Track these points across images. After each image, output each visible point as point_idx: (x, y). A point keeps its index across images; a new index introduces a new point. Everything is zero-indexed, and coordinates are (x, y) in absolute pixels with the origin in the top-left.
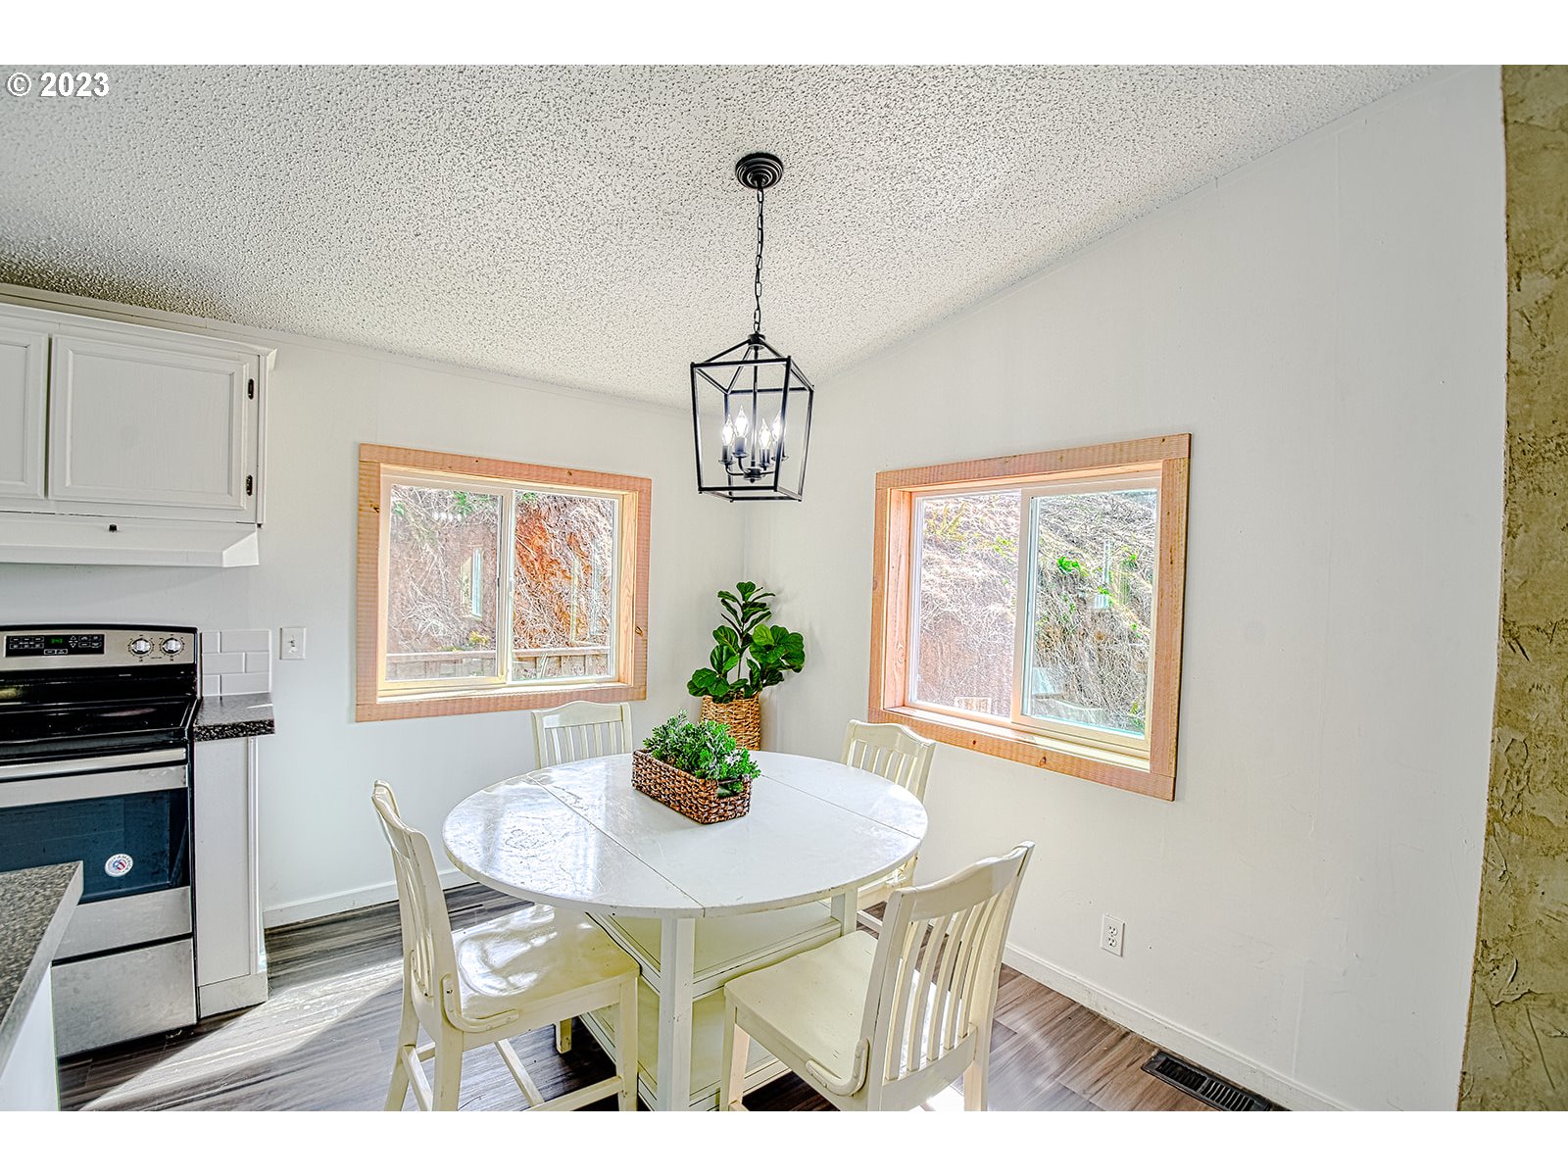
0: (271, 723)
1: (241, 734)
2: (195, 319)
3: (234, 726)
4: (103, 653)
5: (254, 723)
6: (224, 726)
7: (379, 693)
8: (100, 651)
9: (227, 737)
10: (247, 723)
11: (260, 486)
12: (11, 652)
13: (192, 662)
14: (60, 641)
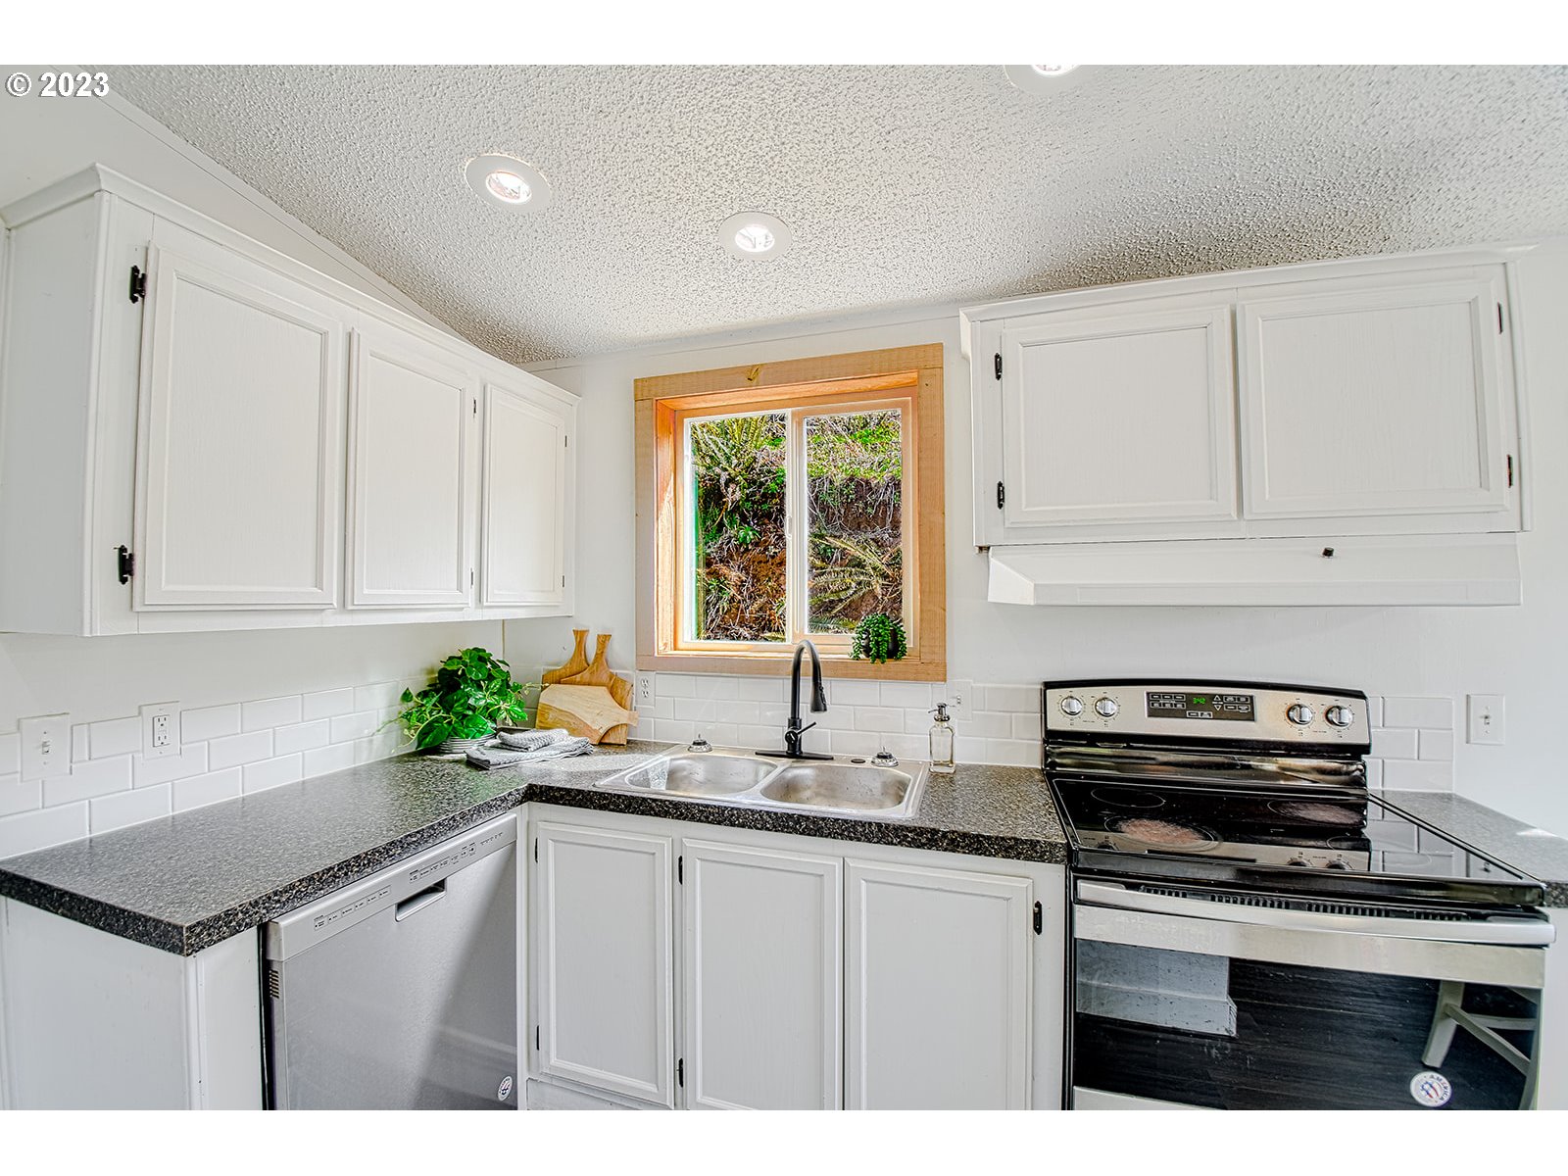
4: (1253, 720)
8: (1250, 717)
11: (1527, 467)
12: (1152, 713)
13: (1367, 742)
14: (1202, 701)
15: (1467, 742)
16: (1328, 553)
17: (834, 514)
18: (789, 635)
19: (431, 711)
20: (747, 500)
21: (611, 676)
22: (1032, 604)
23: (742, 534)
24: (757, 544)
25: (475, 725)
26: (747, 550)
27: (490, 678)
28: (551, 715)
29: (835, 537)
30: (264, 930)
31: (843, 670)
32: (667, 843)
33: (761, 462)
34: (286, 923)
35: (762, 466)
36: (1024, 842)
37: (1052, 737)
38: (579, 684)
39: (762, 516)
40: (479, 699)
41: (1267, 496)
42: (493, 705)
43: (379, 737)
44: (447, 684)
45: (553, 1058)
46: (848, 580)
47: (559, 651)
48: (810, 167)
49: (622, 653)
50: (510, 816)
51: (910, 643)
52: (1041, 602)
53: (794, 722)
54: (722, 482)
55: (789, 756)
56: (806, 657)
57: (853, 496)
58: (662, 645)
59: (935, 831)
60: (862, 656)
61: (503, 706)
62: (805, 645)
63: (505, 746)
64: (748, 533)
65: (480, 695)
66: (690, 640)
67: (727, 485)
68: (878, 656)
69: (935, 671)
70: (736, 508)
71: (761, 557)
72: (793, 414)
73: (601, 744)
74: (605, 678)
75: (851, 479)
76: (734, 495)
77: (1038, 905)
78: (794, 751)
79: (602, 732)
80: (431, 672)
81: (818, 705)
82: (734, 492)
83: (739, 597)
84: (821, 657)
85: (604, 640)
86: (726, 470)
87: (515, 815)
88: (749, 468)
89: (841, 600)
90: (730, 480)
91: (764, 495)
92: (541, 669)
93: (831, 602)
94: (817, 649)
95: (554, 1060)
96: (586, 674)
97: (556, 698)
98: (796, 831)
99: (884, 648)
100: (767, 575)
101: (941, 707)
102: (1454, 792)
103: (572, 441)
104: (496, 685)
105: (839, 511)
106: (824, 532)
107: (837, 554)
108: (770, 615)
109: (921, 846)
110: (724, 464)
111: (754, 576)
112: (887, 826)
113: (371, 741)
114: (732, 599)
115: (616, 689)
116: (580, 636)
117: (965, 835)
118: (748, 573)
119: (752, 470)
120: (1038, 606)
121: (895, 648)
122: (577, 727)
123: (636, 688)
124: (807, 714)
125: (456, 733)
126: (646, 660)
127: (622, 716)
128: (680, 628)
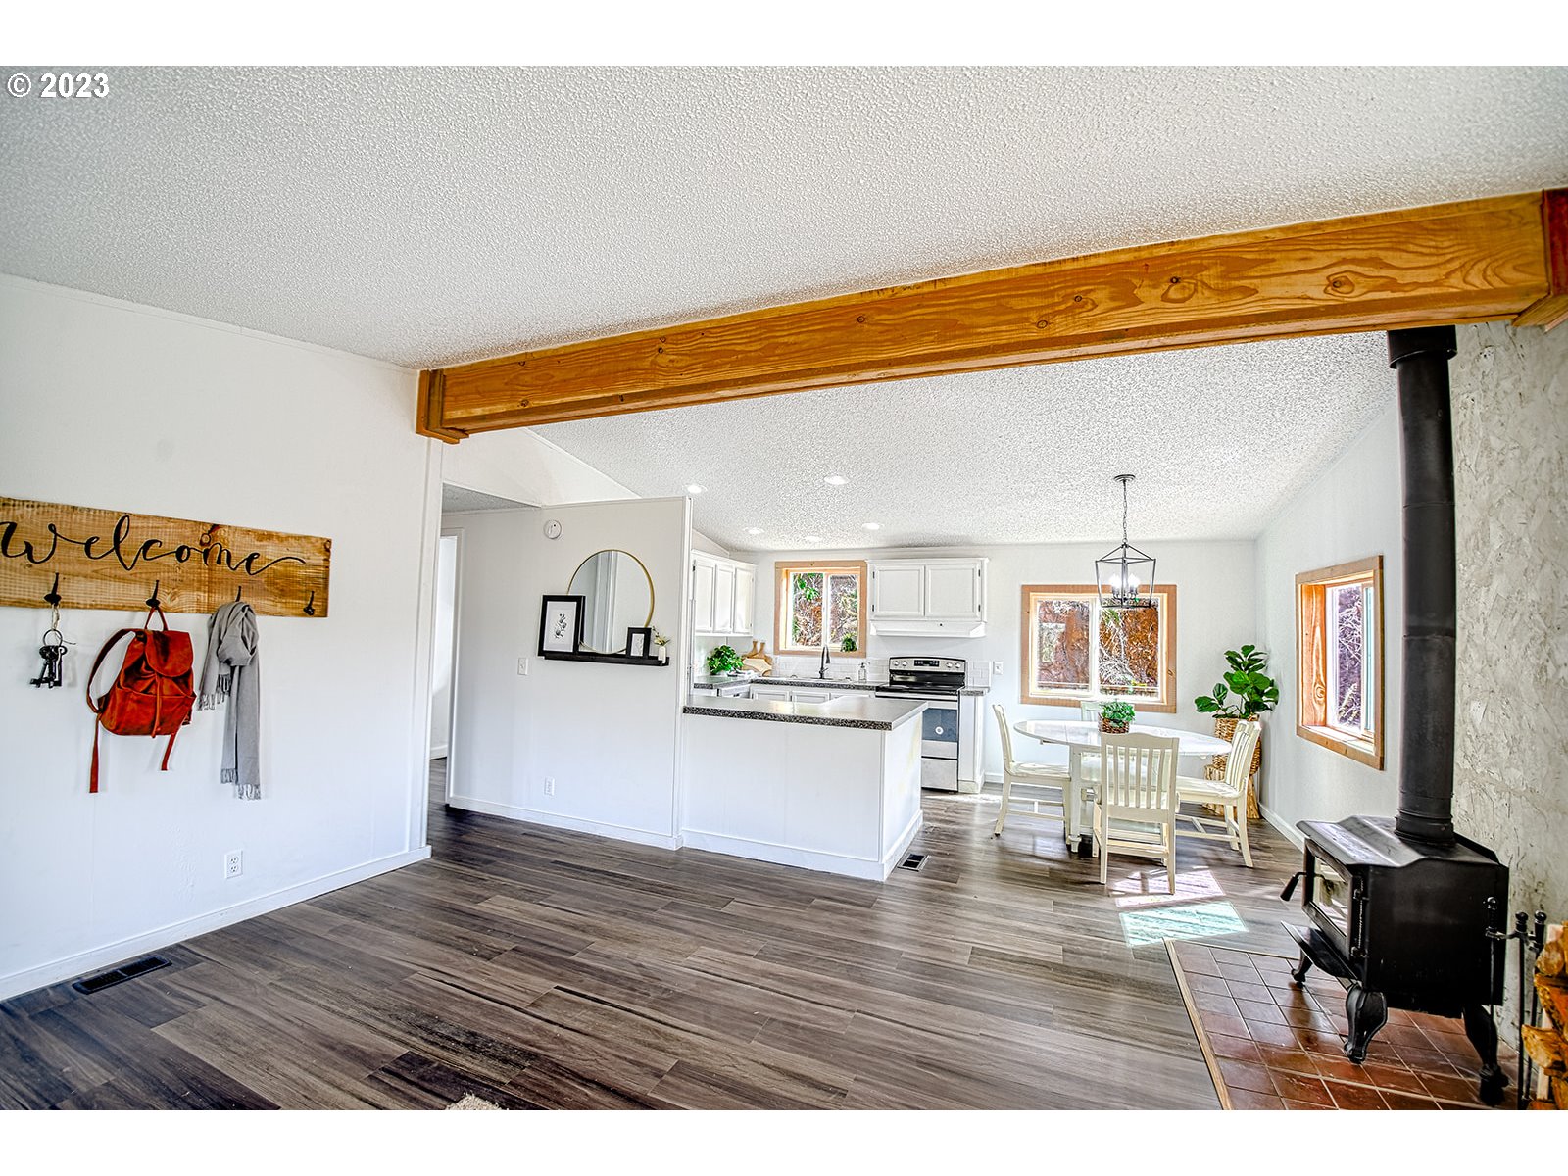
3: (972, 691)
7: (1030, 693)
8: (938, 666)
9: (970, 695)
11: (983, 607)
12: (915, 665)
13: (964, 672)
14: (928, 662)
15: (993, 674)
16: (941, 625)
18: (822, 644)
19: (714, 662)
21: (765, 656)
22: (881, 635)
25: (728, 667)
27: (731, 654)
28: (747, 665)
30: (718, 690)
31: (836, 654)
34: (722, 690)
37: (890, 671)
38: (755, 658)
40: (730, 660)
41: (930, 612)
42: (732, 662)
43: (703, 670)
44: (719, 654)
47: (749, 648)
49: (769, 648)
50: (748, 685)
51: (858, 647)
52: (883, 635)
53: (822, 668)
55: (820, 678)
56: (826, 650)
58: (782, 647)
60: (843, 650)
61: (736, 662)
62: (826, 646)
63: (738, 673)
65: (730, 658)
66: (791, 646)
68: (847, 650)
69: (864, 655)
73: (764, 676)
74: (763, 657)
78: (822, 677)
79: (764, 672)
80: (714, 652)
81: (828, 662)
84: (830, 650)
85: (763, 644)
92: (743, 653)
94: (830, 648)
96: (757, 655)
97: (747, 662)
98: (819, 687)
99: (849, 648)
101: (863, 663)
104: (733, 656)
108: (819, 641)
109: (847, 689)
115: (767, 659)
116: (755, 643)
120: (878, 636)
121: (853, 648)
122: (756, 671)
123: (774, 659)
124: (826, 666)
125: (724, 669)
126: (777, 651)
127: (770, 668)
128: (788, 641)
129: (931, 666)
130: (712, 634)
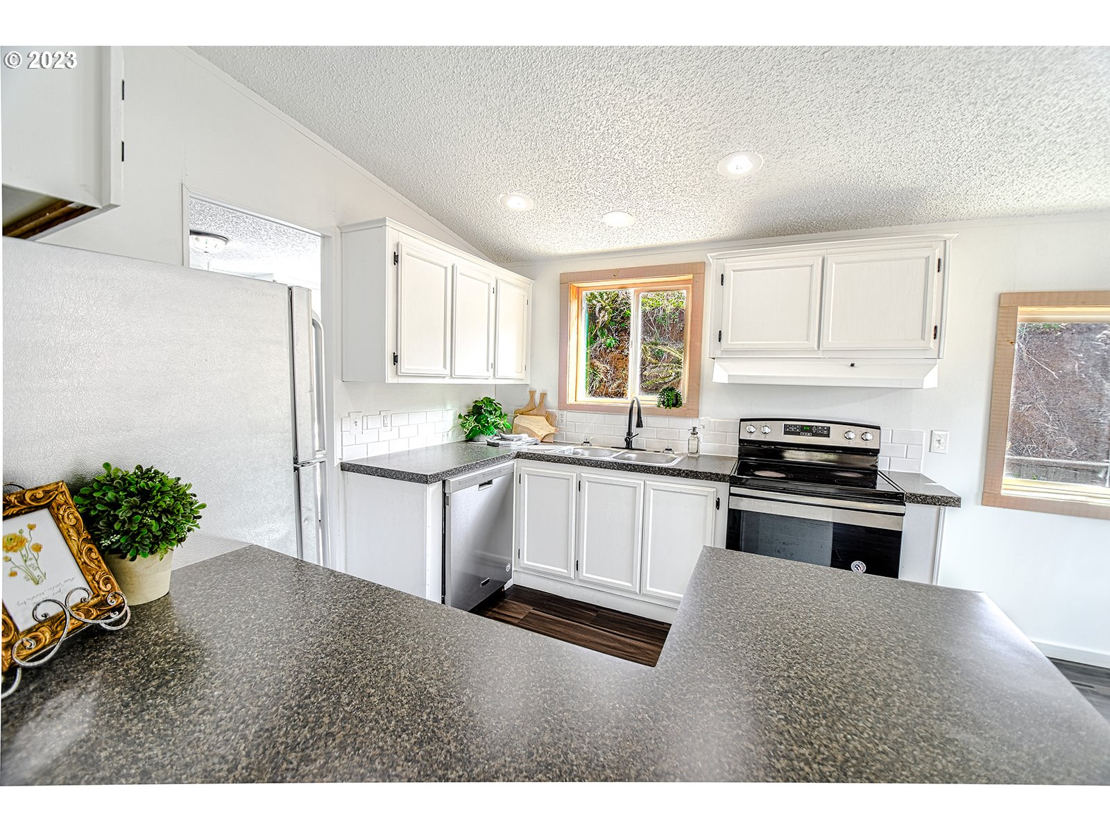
0: (959, 500)
1: (937, 503)
2: (887, 229)
3: (933, 497)
4: (829, 437)
5: (947, 497)
6: (927, 496)
7: (1003, 487)
8: (828, 436)
9: (928, 503)
10: (942, 497)
11: (943, 331)
12: (786, 433)
13: (878, 448)
14: (808, 428)
15: (930, 451)
16: (852, 365)
17: (665, 330)
18: (629, 395)
19: (471, 423)
20: (612, 320)
21: (547, 412)
22: (727, 382)
23: (608, 341)
24: (617, 348)
25: (489, 430)
26: (611, 351)
27: (495, 410)
28: (520, 429)
29: (665, 345)
30: (444, 482)
31: (652, 412)
32: (575, 475)
33: (621, 297)
34: (452, 480)
35: (622, 300)
36: (714, 474)
37: (741, 441)
38: (532, 415)
39: (621, 331)
40: (491, 419)
41: (830, 341)
42: (496, 422)
43: (450, 433)
44: (477, 411)
45: (525, 561)
46: (670, 371)
47: (523, 401)
48: (642, 198)
49: (552, 401)
50: (511, 462)
51: (684, 402)
52: (731, 382)
53: (629, 433)
54: (597, 309)
55: (626, 448)
56: (635, 405)
57: (677, 320)
58: (571, 400)
59: (680, 470)
60: (662, 406)
61: (501, 423)
62: (635, 399)
63: (503, 439)
64: (610, 341)
65: (492, 417)
66: (584, 398)
67: (600, 312)
68: (668, 406)
69: (695, 414)
70: (604, 326)
71: (619, 356)
72: (635, 291)
73: (542, 442)
74: (544, 413)
75: (677, 309)
76: (603, 317)
77: (719, 499)
78: (629, 446)
79: (543, 436)
80: (468, 407)
81: (639, 425)
82: (604, 316)
83: (605, 379)
84: (641, 406)
85: (543, 395)
86: (599, 302)
87: (513, 462)
88: (614, 301)
89: (665, 383)
90: (602, 308)
91: (622, 318)
92: (513, 408)
93: (660, 384)
94: (641, 402)
95: (526, 562)
96: (535, 411)
97: (522, 421)
98: (626, 470)
99: (671, 402)
100: (622, 367)
101: (694, 429)
102: (921, 473)
103: (530, 302)
104: (498, 413)
105: (668, 329)
106: (658, 341)
107: (665, 355)
108: (624, 390)
109: (675, 476)
110: (599, 299)
111: (615, 367)
112: (662, 468)
113: (448, 434)
114: (601, 381)
115: (550, 418)
116: (532, 393)
117: (691, 472)
118: (611, 366)
119: (616, 301)
120: (729, 384)
121: (676, 402)
122: (531, 434)
123: (558, 417)
124: (634, 430)
125: (482, 433)
126: (563, 405)
127: (552, 430)
128: (578, 391)
129: (814, 435)
130: (448, 381)
